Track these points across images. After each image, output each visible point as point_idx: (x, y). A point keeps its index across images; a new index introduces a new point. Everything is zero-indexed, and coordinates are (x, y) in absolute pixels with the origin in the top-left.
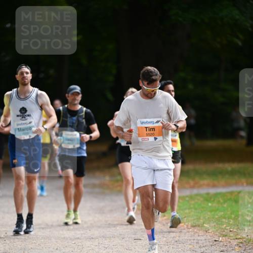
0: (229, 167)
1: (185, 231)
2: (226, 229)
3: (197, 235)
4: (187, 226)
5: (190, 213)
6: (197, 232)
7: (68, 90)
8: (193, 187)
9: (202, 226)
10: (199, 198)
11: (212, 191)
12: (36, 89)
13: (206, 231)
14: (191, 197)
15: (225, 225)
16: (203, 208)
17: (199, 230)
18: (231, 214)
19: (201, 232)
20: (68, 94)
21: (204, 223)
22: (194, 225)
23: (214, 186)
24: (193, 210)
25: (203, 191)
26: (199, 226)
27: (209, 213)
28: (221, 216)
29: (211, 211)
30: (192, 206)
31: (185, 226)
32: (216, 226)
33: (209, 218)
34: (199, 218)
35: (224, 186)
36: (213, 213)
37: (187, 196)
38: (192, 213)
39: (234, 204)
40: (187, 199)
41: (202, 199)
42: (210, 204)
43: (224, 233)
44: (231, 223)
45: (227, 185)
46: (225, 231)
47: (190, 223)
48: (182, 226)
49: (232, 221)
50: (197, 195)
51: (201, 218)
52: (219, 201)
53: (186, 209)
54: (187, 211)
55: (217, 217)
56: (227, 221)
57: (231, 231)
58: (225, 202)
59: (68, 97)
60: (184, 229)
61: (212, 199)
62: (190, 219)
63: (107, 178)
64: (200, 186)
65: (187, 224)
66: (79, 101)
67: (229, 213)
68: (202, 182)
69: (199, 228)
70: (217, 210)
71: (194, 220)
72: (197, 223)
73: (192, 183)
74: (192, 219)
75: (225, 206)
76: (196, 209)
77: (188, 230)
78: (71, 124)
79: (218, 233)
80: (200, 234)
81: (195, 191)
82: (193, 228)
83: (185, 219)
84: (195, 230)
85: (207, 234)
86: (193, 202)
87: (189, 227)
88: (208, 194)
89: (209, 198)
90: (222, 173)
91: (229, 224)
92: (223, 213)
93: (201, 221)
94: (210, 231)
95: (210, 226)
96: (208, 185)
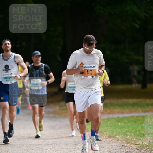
0: (131, 101)
1: (104, 140)
2: (129, 139)
3: (112, 142)
4: (106, 137)
5: (107, 129)
6: (111, 141)
7: (33, 54)
8: (109, 113)
9: (115, 137)
10: (113, 120)
11: (121, 116)
12: (14, 53)
13: (117, 140)
14: (108, 120)
15: (128, 137)
16: (115, 126)
17: (113, 139)
18: (132, 130)
19: (114, 140)
20: (33, 56)
21: (116, 135)
22: (110, 136)
23: (122, 113)
24: (109, 127)
25: (116, 116)
26: (113, 137)
27: (119, 129)
28: (126, 131)
29: (120, 128)
30: (109, 125)
31: (105, 137)
32: (123, 137)
33: (119, 132)
34: (113, 132)
35: (128, 113)
36: (121, 129)
37: (106, 119)
38: (109, 129)
39: (134, 124)
40: (106, 120)
41: (115, 121)
42: (119, 124)
43: (128, 141)
44: (132, 135)
45: (130, 112)
46: (129, 140)
47: (107, 135)
48: (103, 137)
49: (133, 134)
50: (112, 118)
51: (114, 132)
52: (125, 122)
53: (105, 127)
54: (106, 128)
55: (124, 131)
56: (130, 134)
57: (132, 140)
58: (129, 122)
59: (33, 58)
60: (104, 139)
61: (121, 121)
62: (107, 132)
63: (58, 108)
64: (114, 113)
65: (105, 136)
66: (40, 61)
67: (131, 129)
68: (115, 110)
69: (113, 138)
70: (124, 127)
71: (110, 133)
72: (112, 135)
73: (109, 111)
74: (109, 132)
75: (129, 124)
76: (111, 127)
77: (106, 139)
78: (36, 75)
79: (124, 141)
80: (113, 142)
81: (111, 116)
82: (109, 138)
83: (105, 132)
84: (111, 140)
85: (118, 142)
86: (109, 123)
87: (107, 138)
88: (118, 117)
89: (119, 120)
90: (127, 105)
91: (131, 136)
92: (127, 129)
93: (114, 134)
94: (120, 140)
95: (120, 137)
96: (119, 112)
